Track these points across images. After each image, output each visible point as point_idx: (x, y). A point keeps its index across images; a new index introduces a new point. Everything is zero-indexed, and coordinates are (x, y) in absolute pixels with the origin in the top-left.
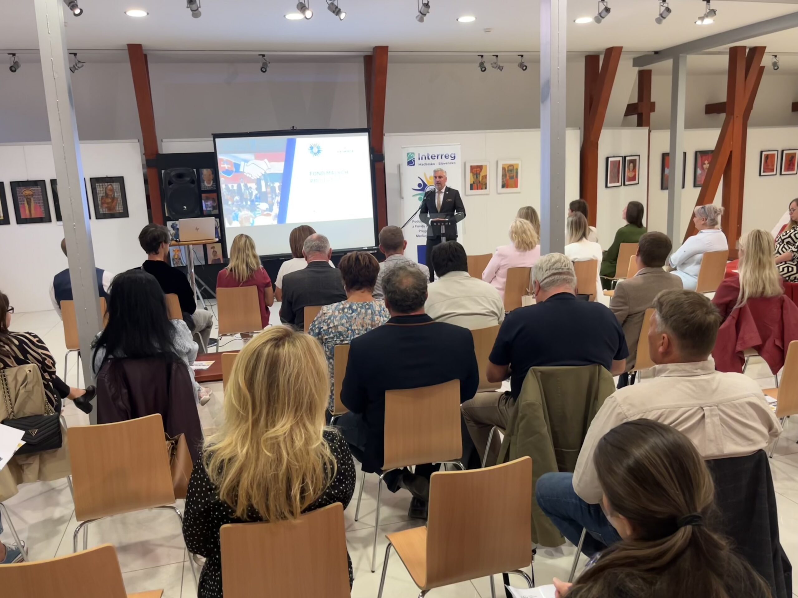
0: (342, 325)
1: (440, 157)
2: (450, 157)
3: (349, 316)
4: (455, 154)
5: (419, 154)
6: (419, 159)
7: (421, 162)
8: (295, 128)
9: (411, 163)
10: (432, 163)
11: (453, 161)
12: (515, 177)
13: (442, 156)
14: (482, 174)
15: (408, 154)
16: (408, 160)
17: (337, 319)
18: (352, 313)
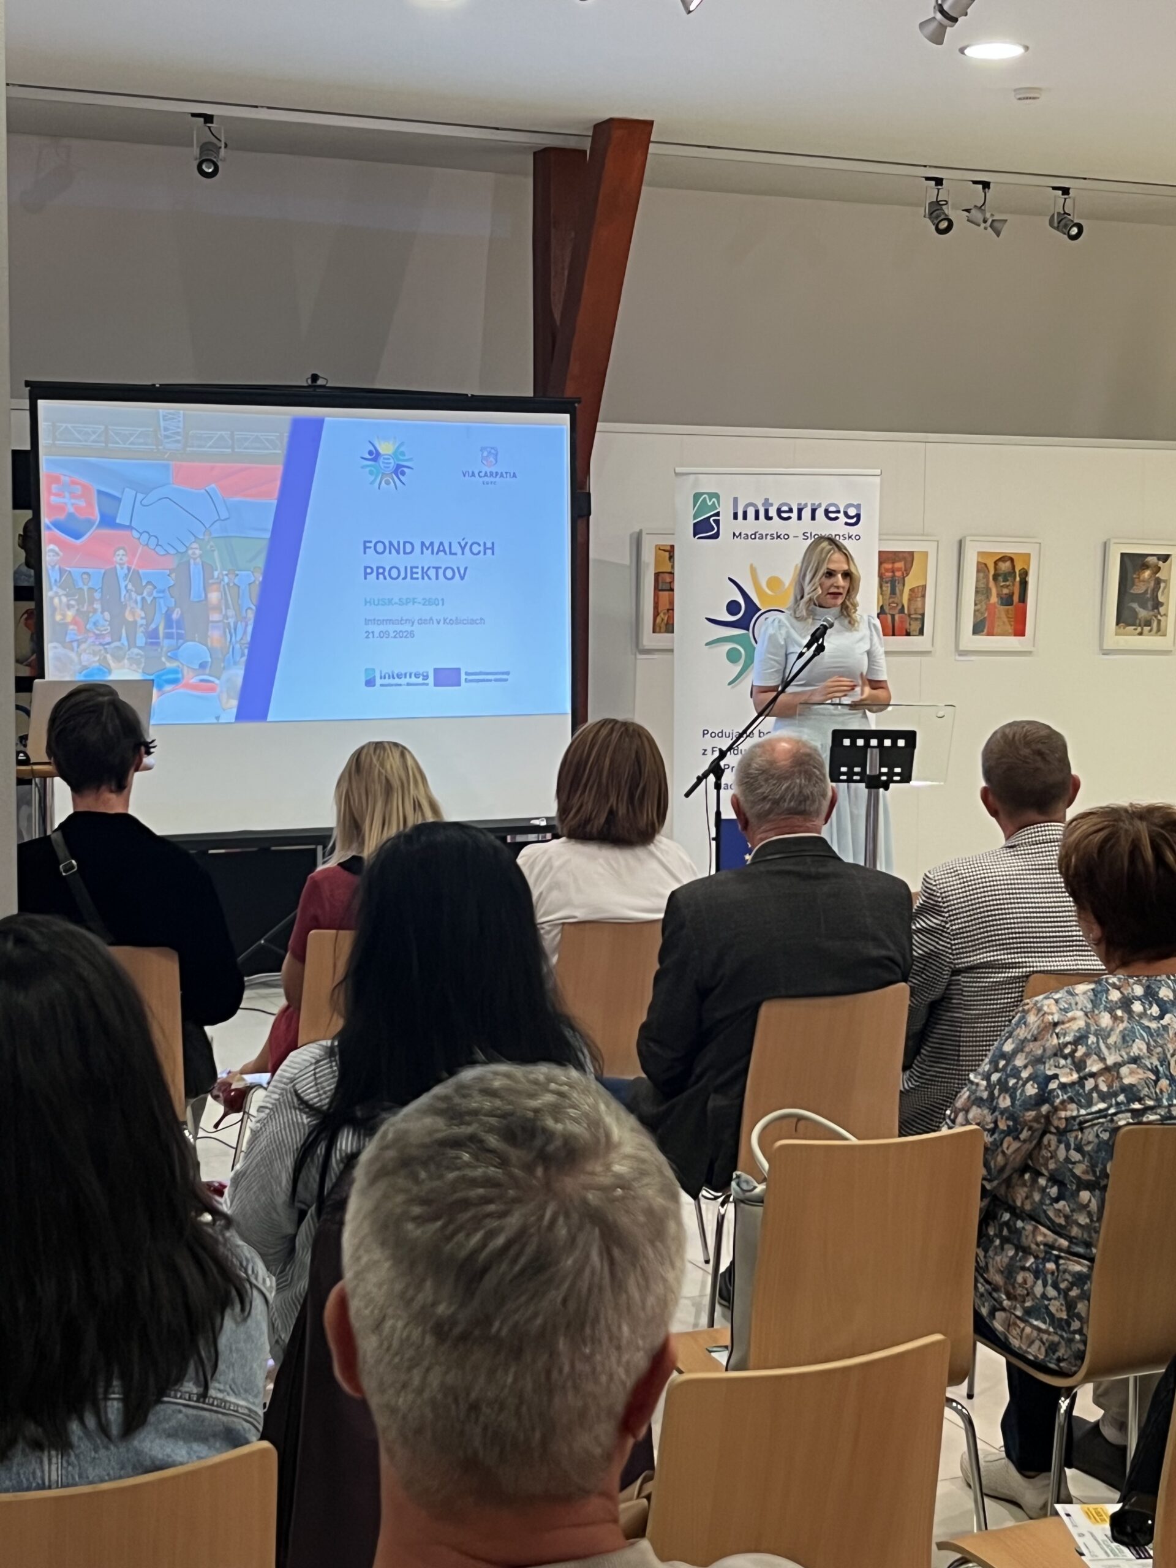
0: (1135, 1060)
1: (806, 513)
2: (841, 515)
3: (1153, 1025)
4: (858, 507)
5: (736, 500)
6: (735, 517)
7: (740, 525)
8: (320, 382)
9: (705, 528)
10: (782, 532)
11: (853, 530)
12: (1016, 598)
13: (814, 511)
14: (911, 582)
15: (697, 496)
16: (695, 517)
17: (1111, 1041)
18: (1161, 1017)
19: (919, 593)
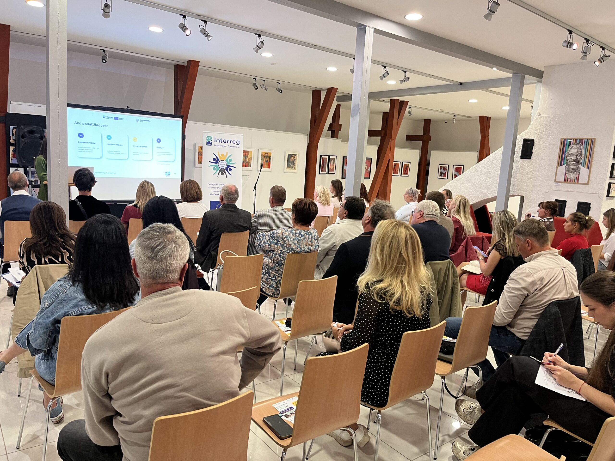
2: (236, 143)
4: (239, 141)
5: (215, 138)
7: (216, 143)
9: (209, 143)
10: (224, 145)
11: (238, 146)
12: (268, 161)
13: (230, 141)
14: (249, 157)
15: (207, 137)
16: (207, 141)
19: (250, 159)
